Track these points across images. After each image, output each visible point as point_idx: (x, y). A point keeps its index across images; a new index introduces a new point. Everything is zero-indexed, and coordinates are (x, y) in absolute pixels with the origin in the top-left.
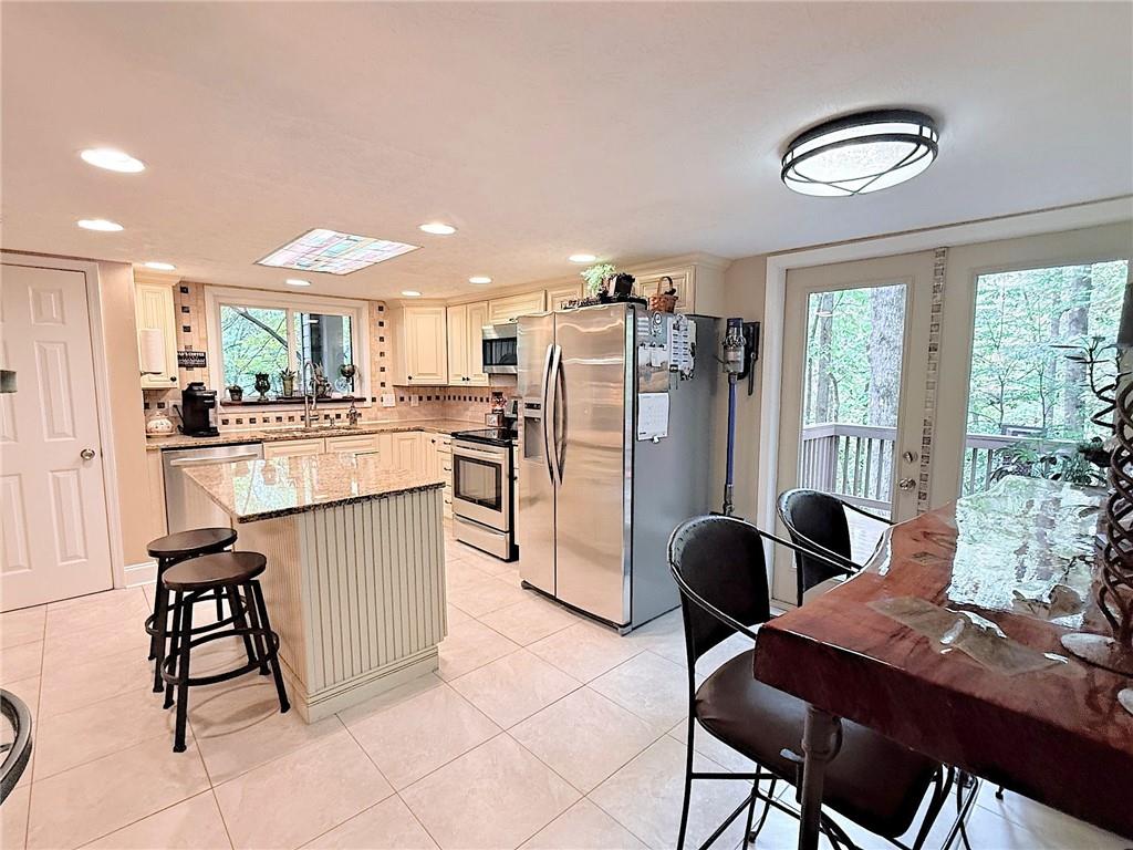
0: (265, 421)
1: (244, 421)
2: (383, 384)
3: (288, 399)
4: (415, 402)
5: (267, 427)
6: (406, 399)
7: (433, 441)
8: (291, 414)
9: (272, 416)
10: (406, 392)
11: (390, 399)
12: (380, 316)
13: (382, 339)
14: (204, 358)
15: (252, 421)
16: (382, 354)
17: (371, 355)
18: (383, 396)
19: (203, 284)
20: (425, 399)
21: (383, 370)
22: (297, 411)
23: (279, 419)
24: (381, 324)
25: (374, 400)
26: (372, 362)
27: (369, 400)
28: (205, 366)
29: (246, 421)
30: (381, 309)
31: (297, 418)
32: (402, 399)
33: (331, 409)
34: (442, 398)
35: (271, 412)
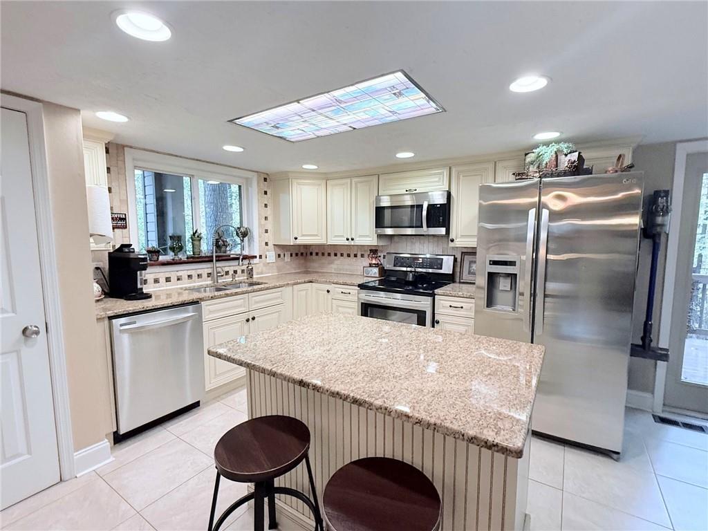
0: (178, 279)
1: (161, 280)
2: (267, 244)
3: (196, 259)
4: (288, 258)
5: (180, 285)
6: (282, 256)
7: (328, 291)
8: (199, 272)
9: (184, 274)
10: (282, 249)
11: (271, 256)
12: (264, 186)
13: (266, 206)
14: (125, 219)
15: (168, 280)
16: (266, 218)
17: (259, 219)
18: (267, 253)
19: (123, 146)
20: (294, 255)
21: (266, 231)
22: (204, 269)
23: (190, 277)
24: (266, 193)
25: (261, 257)
26: (260, 225)
27: (258, 257)
28: (125, 227)
29: (162, 280)
30: (265, 180)
31: (205, 275)
32: (279, 256)
33: (229, 266)
34: (304, 254)
35: (183, 271)
